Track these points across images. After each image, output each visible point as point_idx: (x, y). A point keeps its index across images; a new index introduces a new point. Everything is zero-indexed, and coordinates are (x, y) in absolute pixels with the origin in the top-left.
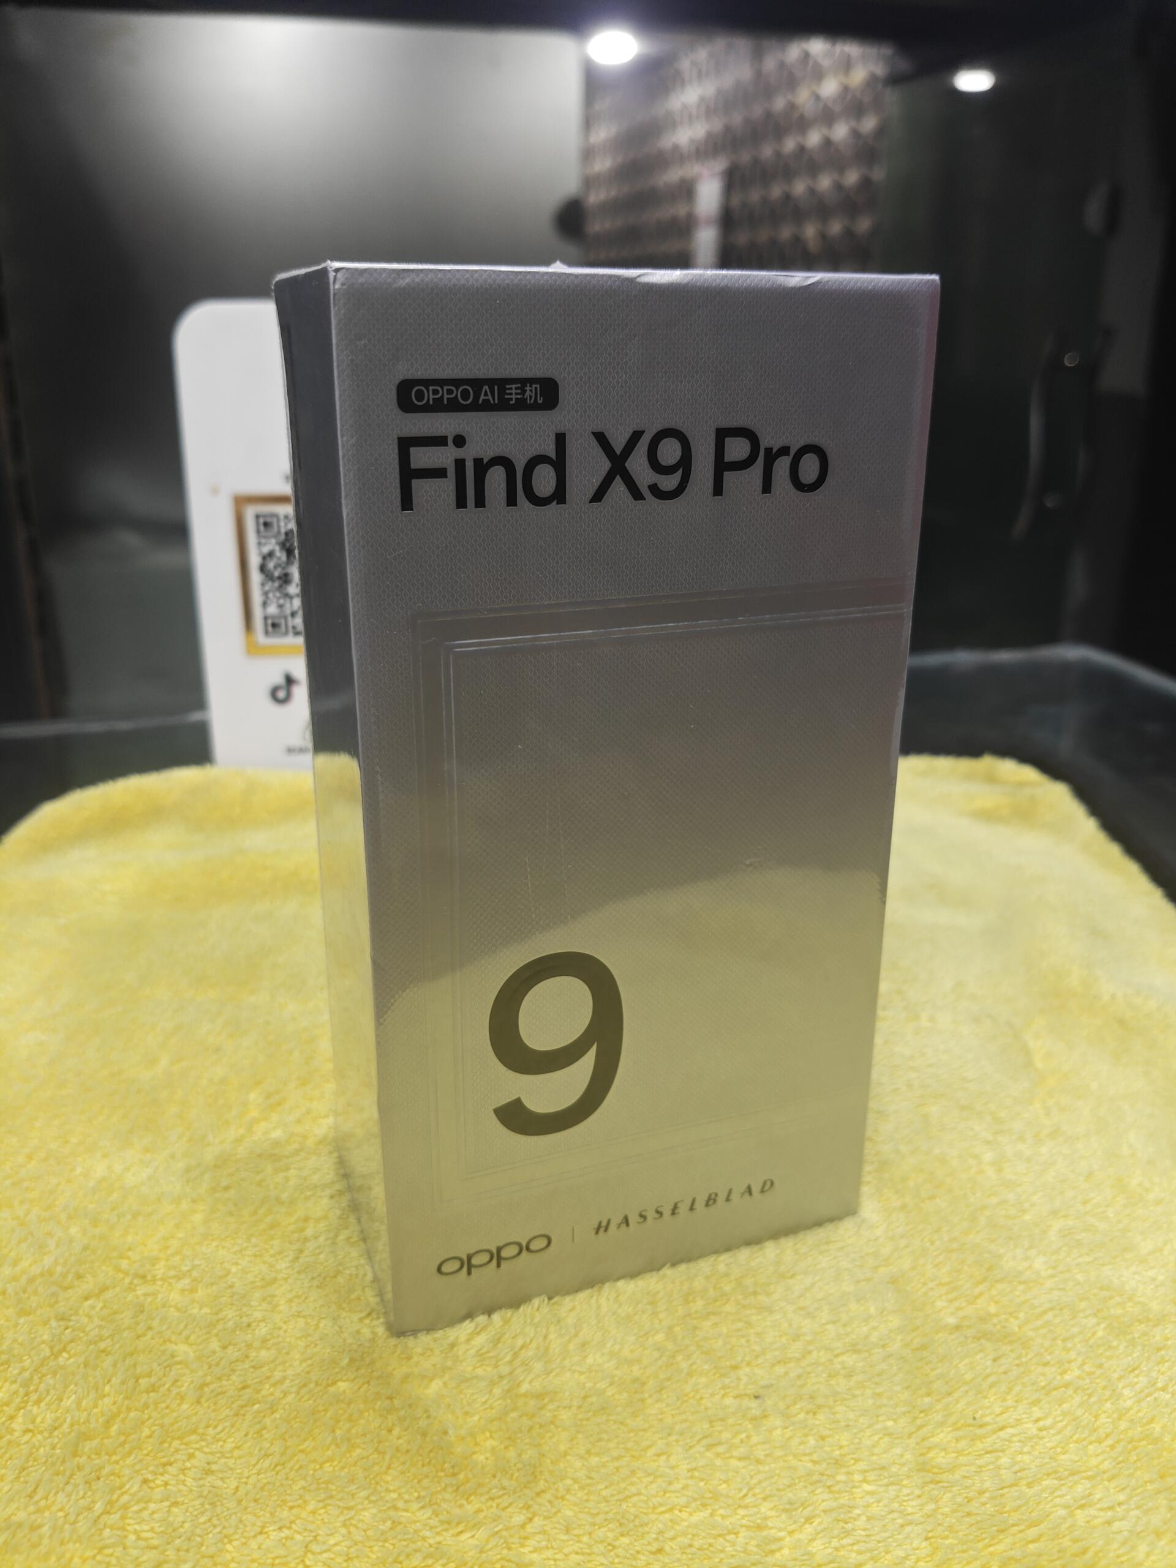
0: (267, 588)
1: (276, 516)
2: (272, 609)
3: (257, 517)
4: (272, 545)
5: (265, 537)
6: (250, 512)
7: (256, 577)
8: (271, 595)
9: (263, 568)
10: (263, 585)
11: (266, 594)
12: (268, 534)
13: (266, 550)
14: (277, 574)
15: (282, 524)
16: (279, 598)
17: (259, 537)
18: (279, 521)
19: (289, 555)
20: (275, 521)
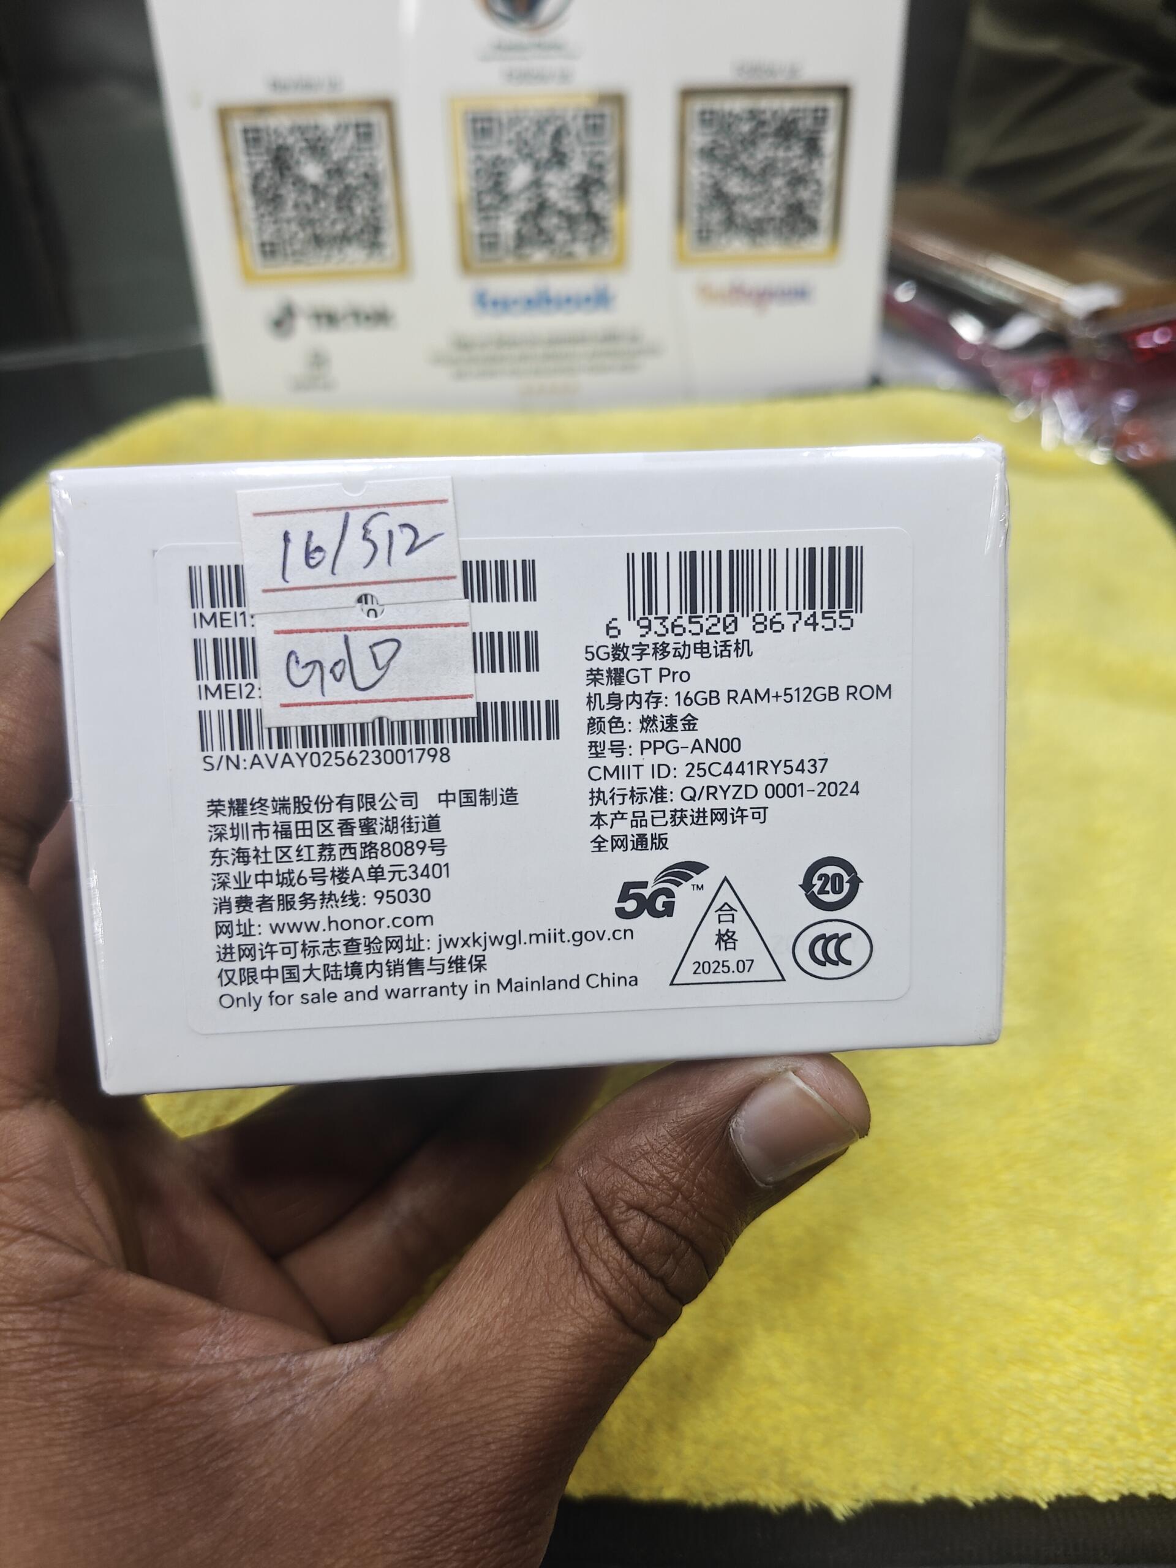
0: (259, 211)
1: (267, 130)
2: (268, 234)
3: (246, 131)
4: (261, 162)
5: (255, 154)
6: (237, 126)
7: (246, 197)
8: (265, 219)
9: (255, 189)
10: (255, 207)
11: (259, 217)
12: (257, 149)
13: (259, 166)
14: (270, 195)
15: (273, 138)
16: (274, 223)
17: (248, 154)
18: (268, 135)
19: (282, 175)
20: (264, 135)
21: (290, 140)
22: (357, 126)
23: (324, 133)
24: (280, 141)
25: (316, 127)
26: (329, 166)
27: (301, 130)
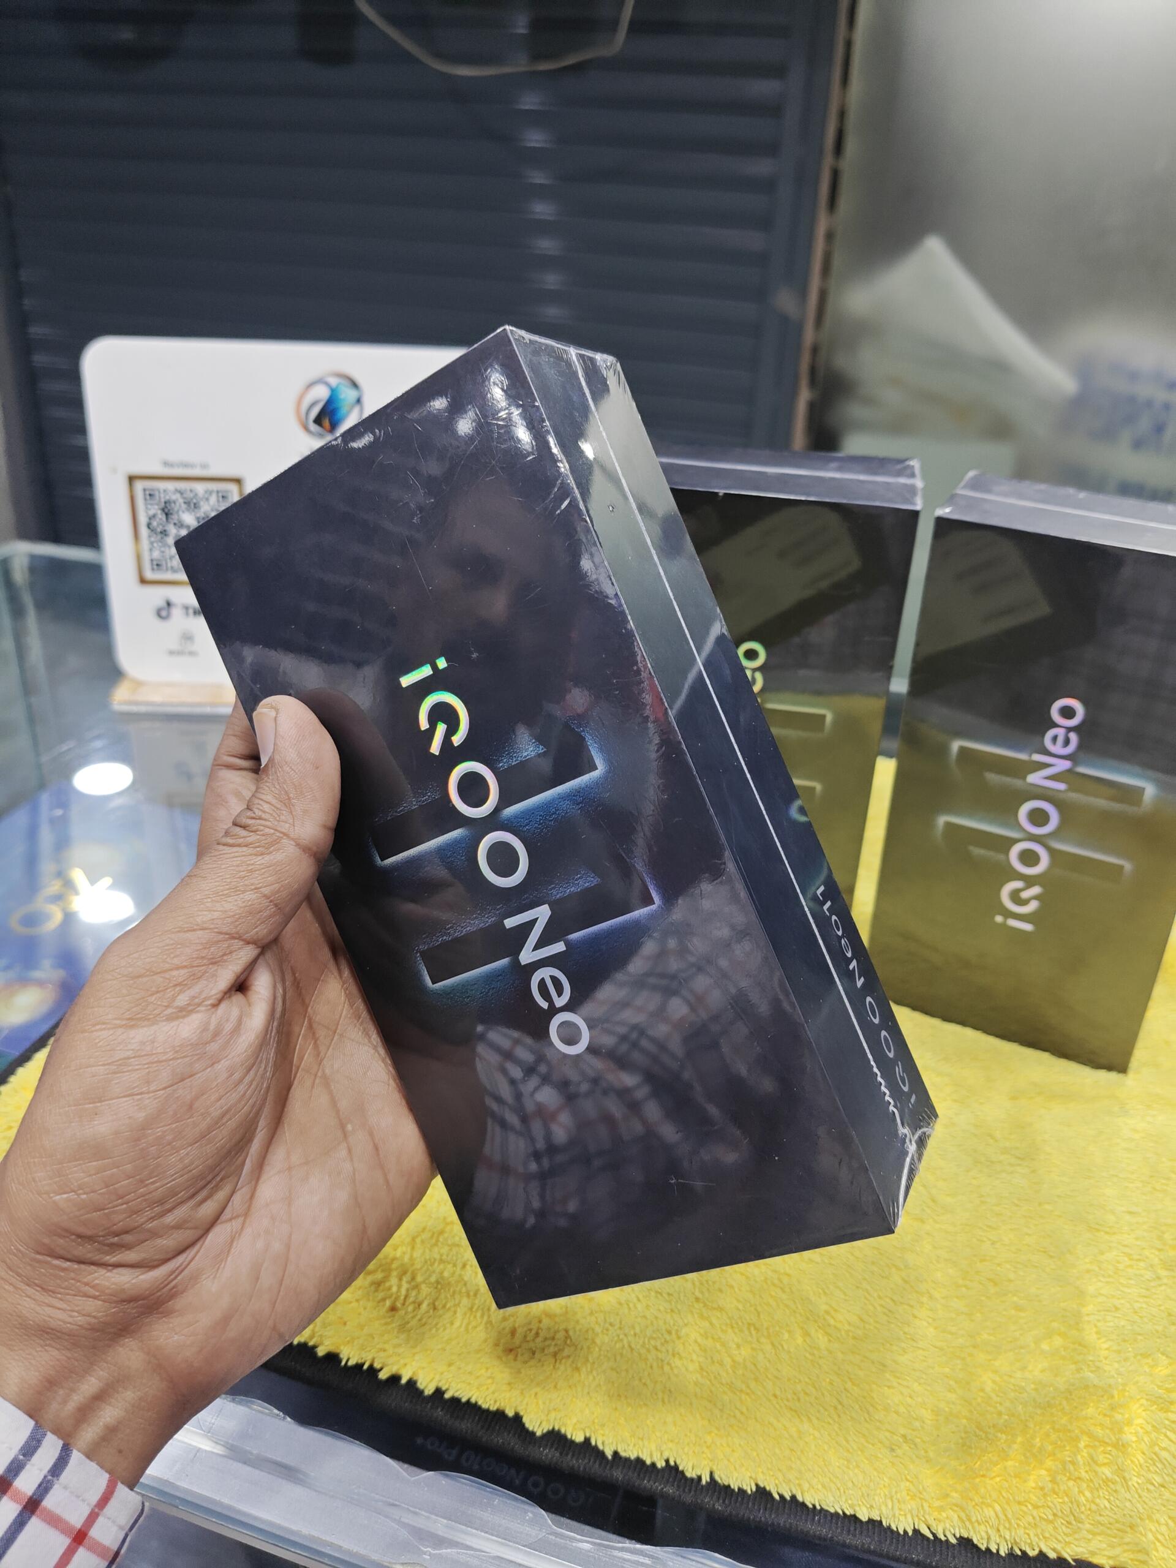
0: (153, 539)
1: (157, 490)
2: (156, 554)
3: (145, 490)
4: (155, 510)
5: (151, 504)
6: (139, 486)
7: (144, 531)
8: (155, 545)
9: (149, 526)
10: (150, 537)
11: (152, 543)
12: (152, 502)
13: (151, 512)
14: (159, 530)
15: (162, 495)
16: (161, 547)
17: (146, 504)
18: (159, 492)
19: (167, 519)
20: (157, 493)
21: (174, 497)
22: (218, 492)
23: (196, 495)
24: (167, 498)
25: (191, 491)
26: (198, 515)
27: (181, 493)
